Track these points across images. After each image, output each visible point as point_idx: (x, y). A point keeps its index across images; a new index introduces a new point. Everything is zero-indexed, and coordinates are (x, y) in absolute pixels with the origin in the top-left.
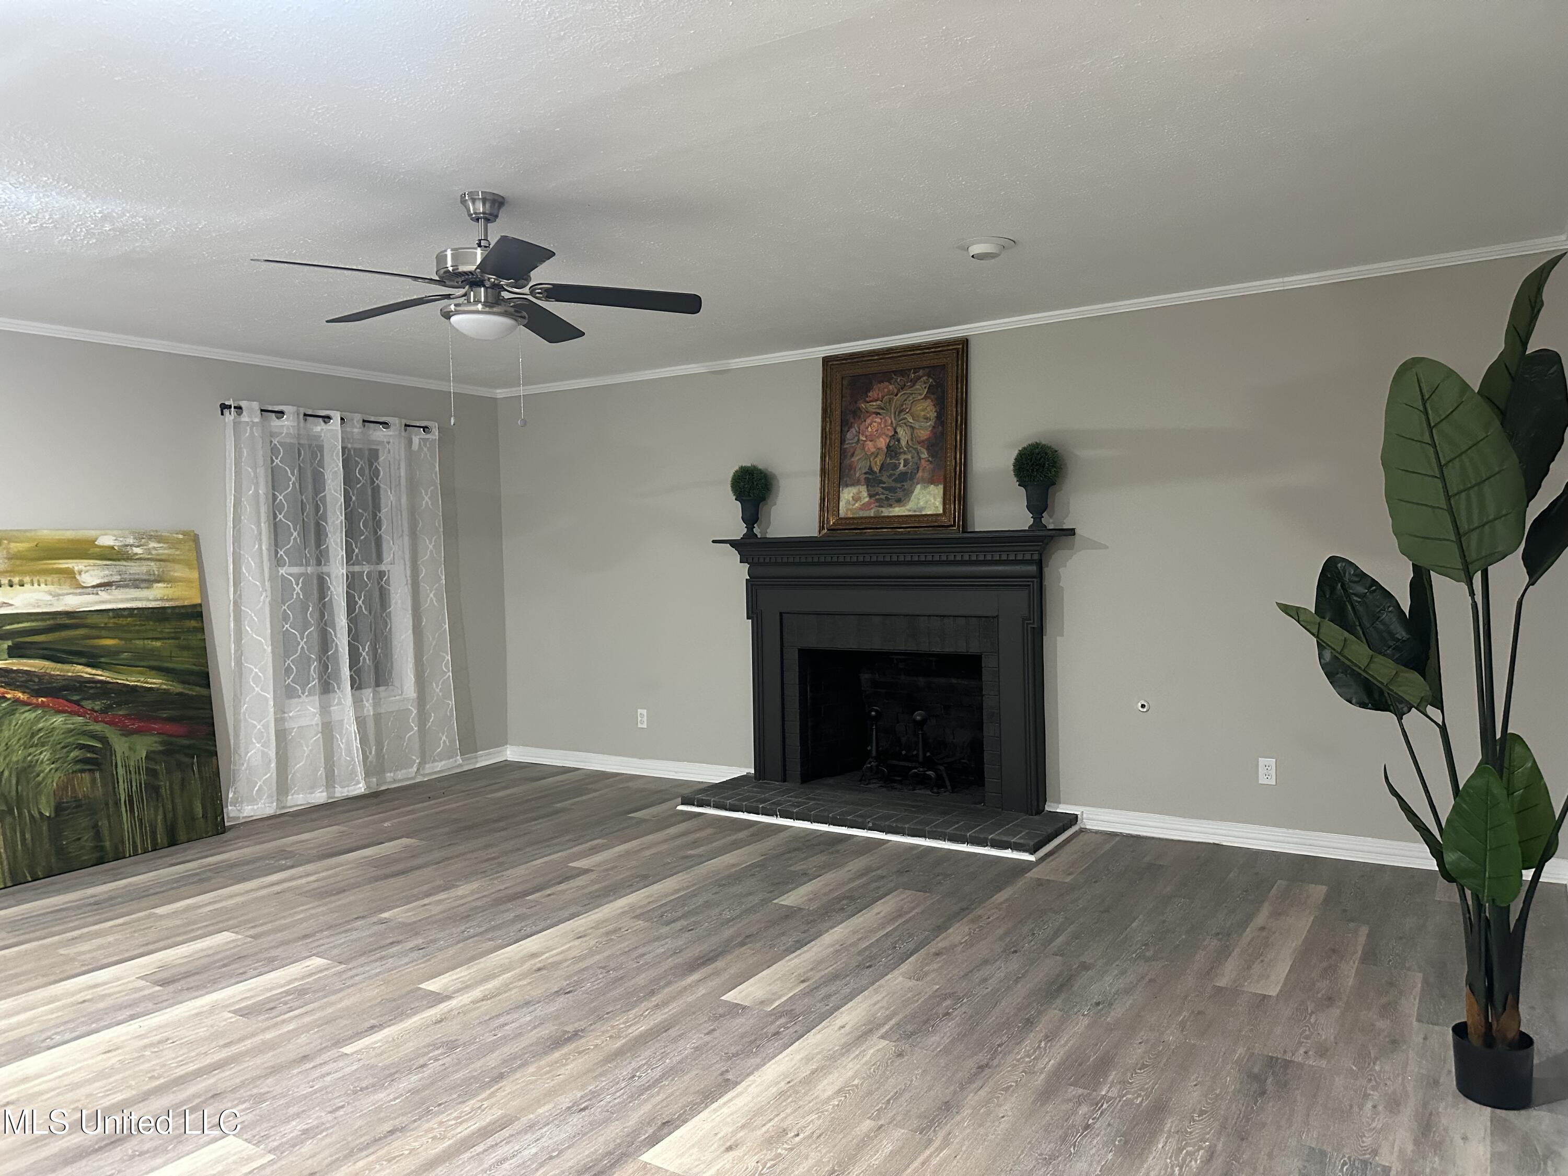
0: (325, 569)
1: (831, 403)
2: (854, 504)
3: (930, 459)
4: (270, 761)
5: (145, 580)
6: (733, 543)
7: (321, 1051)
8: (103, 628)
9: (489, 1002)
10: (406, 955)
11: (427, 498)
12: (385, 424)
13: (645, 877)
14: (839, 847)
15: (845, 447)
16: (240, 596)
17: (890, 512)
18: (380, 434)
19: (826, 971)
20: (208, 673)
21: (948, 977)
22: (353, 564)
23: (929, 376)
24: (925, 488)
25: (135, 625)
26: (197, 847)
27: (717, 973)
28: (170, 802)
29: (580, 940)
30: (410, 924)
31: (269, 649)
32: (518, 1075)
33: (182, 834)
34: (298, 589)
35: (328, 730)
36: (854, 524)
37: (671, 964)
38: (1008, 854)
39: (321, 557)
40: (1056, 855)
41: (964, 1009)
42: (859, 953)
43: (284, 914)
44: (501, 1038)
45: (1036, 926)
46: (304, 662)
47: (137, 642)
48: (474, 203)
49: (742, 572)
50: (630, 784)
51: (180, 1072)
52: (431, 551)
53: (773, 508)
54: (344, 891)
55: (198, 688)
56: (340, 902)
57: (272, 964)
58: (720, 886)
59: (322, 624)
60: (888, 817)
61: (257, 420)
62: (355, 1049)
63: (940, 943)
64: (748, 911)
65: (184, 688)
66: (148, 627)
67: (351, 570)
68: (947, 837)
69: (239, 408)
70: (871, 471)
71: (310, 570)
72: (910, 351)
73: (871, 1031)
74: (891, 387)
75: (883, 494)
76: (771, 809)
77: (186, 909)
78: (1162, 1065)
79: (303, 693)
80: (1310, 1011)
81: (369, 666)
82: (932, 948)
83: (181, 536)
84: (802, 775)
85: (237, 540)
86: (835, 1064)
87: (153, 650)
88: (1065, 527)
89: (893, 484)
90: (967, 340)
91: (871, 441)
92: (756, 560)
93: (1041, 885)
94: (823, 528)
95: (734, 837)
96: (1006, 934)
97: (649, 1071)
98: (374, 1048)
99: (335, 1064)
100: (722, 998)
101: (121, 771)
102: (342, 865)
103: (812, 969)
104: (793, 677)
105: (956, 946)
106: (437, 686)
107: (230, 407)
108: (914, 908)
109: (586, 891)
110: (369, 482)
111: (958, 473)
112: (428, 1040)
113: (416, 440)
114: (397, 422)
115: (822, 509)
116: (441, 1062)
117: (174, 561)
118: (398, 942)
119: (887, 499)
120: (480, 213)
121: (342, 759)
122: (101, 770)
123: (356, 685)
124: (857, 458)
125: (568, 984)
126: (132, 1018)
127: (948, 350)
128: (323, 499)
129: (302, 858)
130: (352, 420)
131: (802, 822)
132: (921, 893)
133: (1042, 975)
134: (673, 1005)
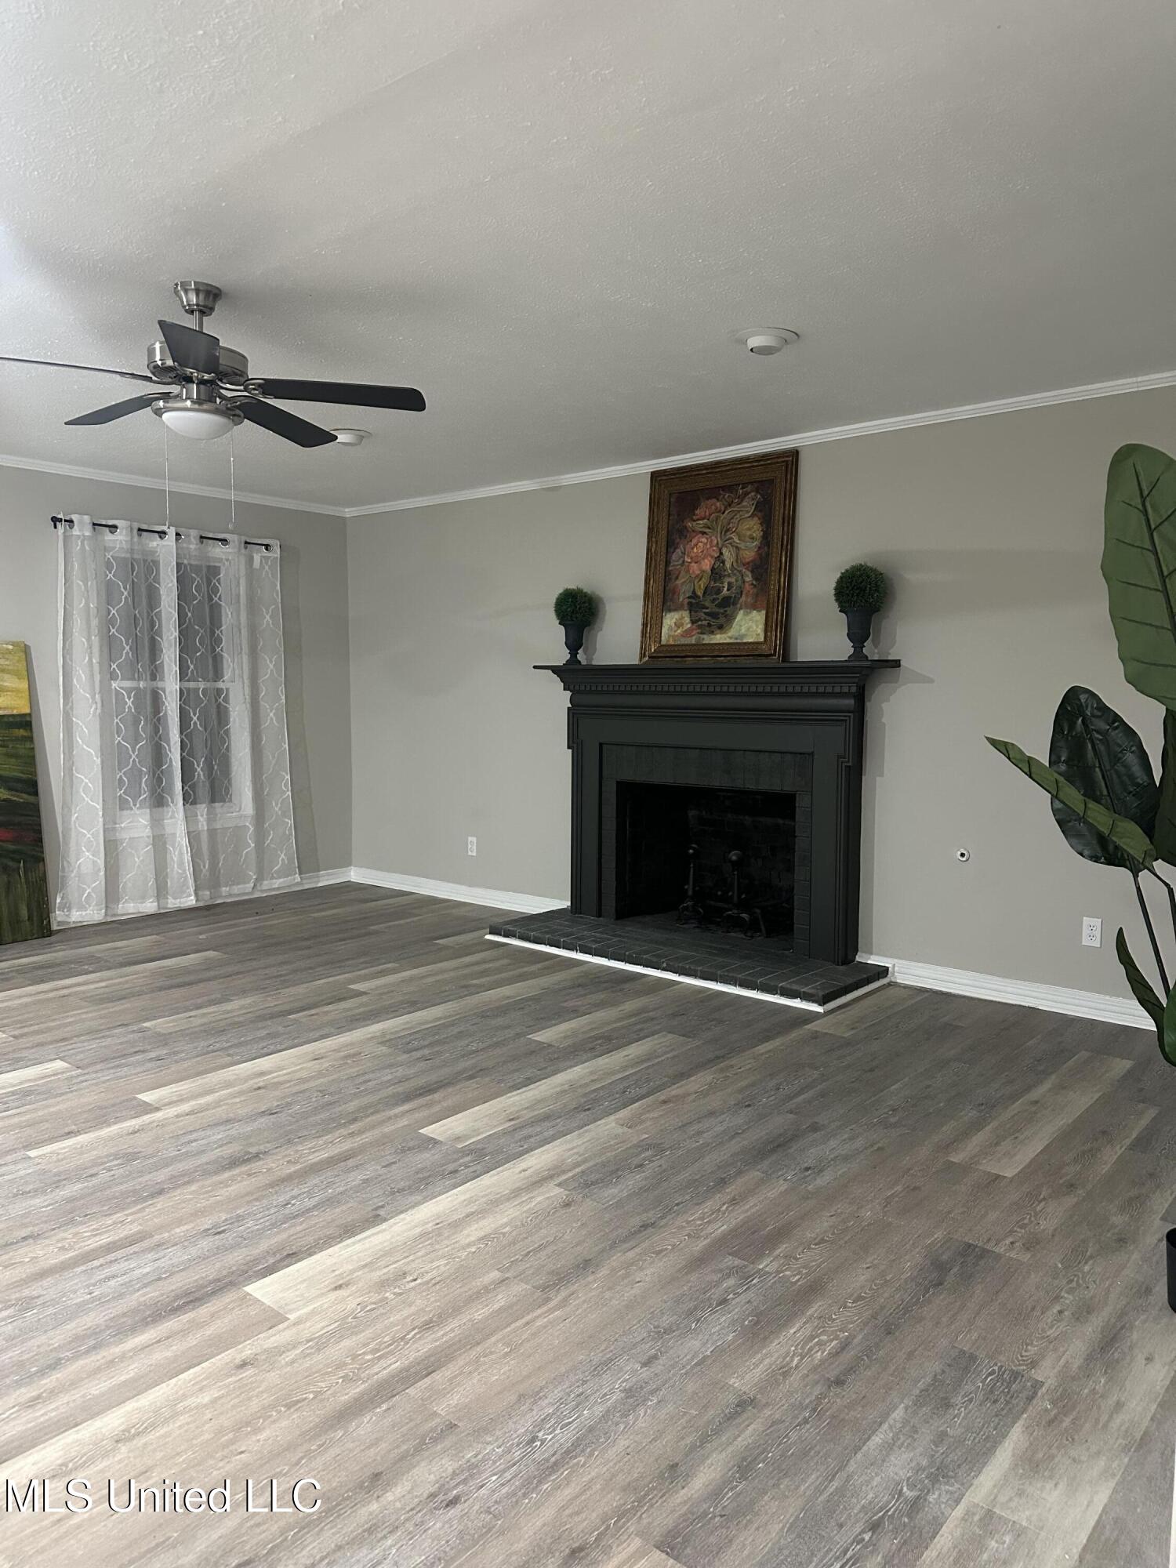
0: (160, 684)
1: (658, 522)
2: (676, 631)
3: (754, 582)
4: (99, 870)
6: (555, 670)
9: (193, 1116)
10: (142, 1065)
11: (268, 617)
13: (414, 1003)
14: (627, 986)
15: (670, 568)
16: (70, 706)
18: (217, 551)
19: (540, 1112)
20: (36, 781)
21: (663, 1127)
22: (188, 681)
23: (757, 492)
24: (748, 613)
26: (22, 947)
27: (428, 1105)
29: (315, 1061)
30: (163, 1035)
31: (99, 761)
32: (179, 1191)
33: (7, 935)
34: (129, 703)
35: (160, 843)
36: (675, 651)
37: (390, 1093)
38: (796, 1003)
39: (155, 673)
40: (850, 1007)
41: (662, 1162)
42: (585, 1095)
43: (57, 1017)
44: (182, 1154)
45: (785, 1081)
46: (135, 776)
48: (186, 294)
49: (564, 699)
50: (453, 911)
52: (272, 671)
53: (600, 635)
54: (125, 998)
55: (26, 796)
58: (483, 1017)
59: (155, 738)
60: (686, 958)
61: (89, 534)
62: (41, 1153)
63: (674, 1091)
64: (497, 1045)
65: (12, 795)
67: (185, 686)
68: (737, 982)
69: (70, 522)
70: (694, 595)
71: (142, 684)
72: (739, 464)
73: (552, 1177)
74: (718, 504)
75: (705, 620)
76: (572, 943)
78: (842, 1242)
79: (135, 805)
80: (1042, 1197)
81: (204, 782)
82: (663, 1095)
83: (11, 647)
84: (616, 910)
85: (67, 652)
86: (496, 1208)
88: (890, 658)
89: (717, 610)
90: (798, 452)
91: (696, 563)
92: (577, 688)
93: (816, 1038)
94: (645, 656)
95: (525, 969)
96: (747, 1087)
97: (307, 1199)
100: (420, 1131)
103: (527, 1108)
104: (610, 810)
105: (689, 1095)
106: (277, 805)
107: (61, 520)
108: (667, 1053)
109: (349, 1013)
110: (206, 596)
111: (781, 598)
112: (114, 1150)
113: (257, 558)
114: (236, 539)
115: (644, 636)
116: (112, 1173)
117: (3, 671)
118: (143, 1051)
119: (709, 625)
120: (194, 305)
121: (175, 872)
123: (189, 799)
124: (683, 580)
125: (278, 1106)
127: (778, 463)
128: (159, 614)
129: (108, 964)
130: (189, 536)
131: (599, 958)
132: (682, 1038)
133: (764, 1133)
134: (368, 1134)
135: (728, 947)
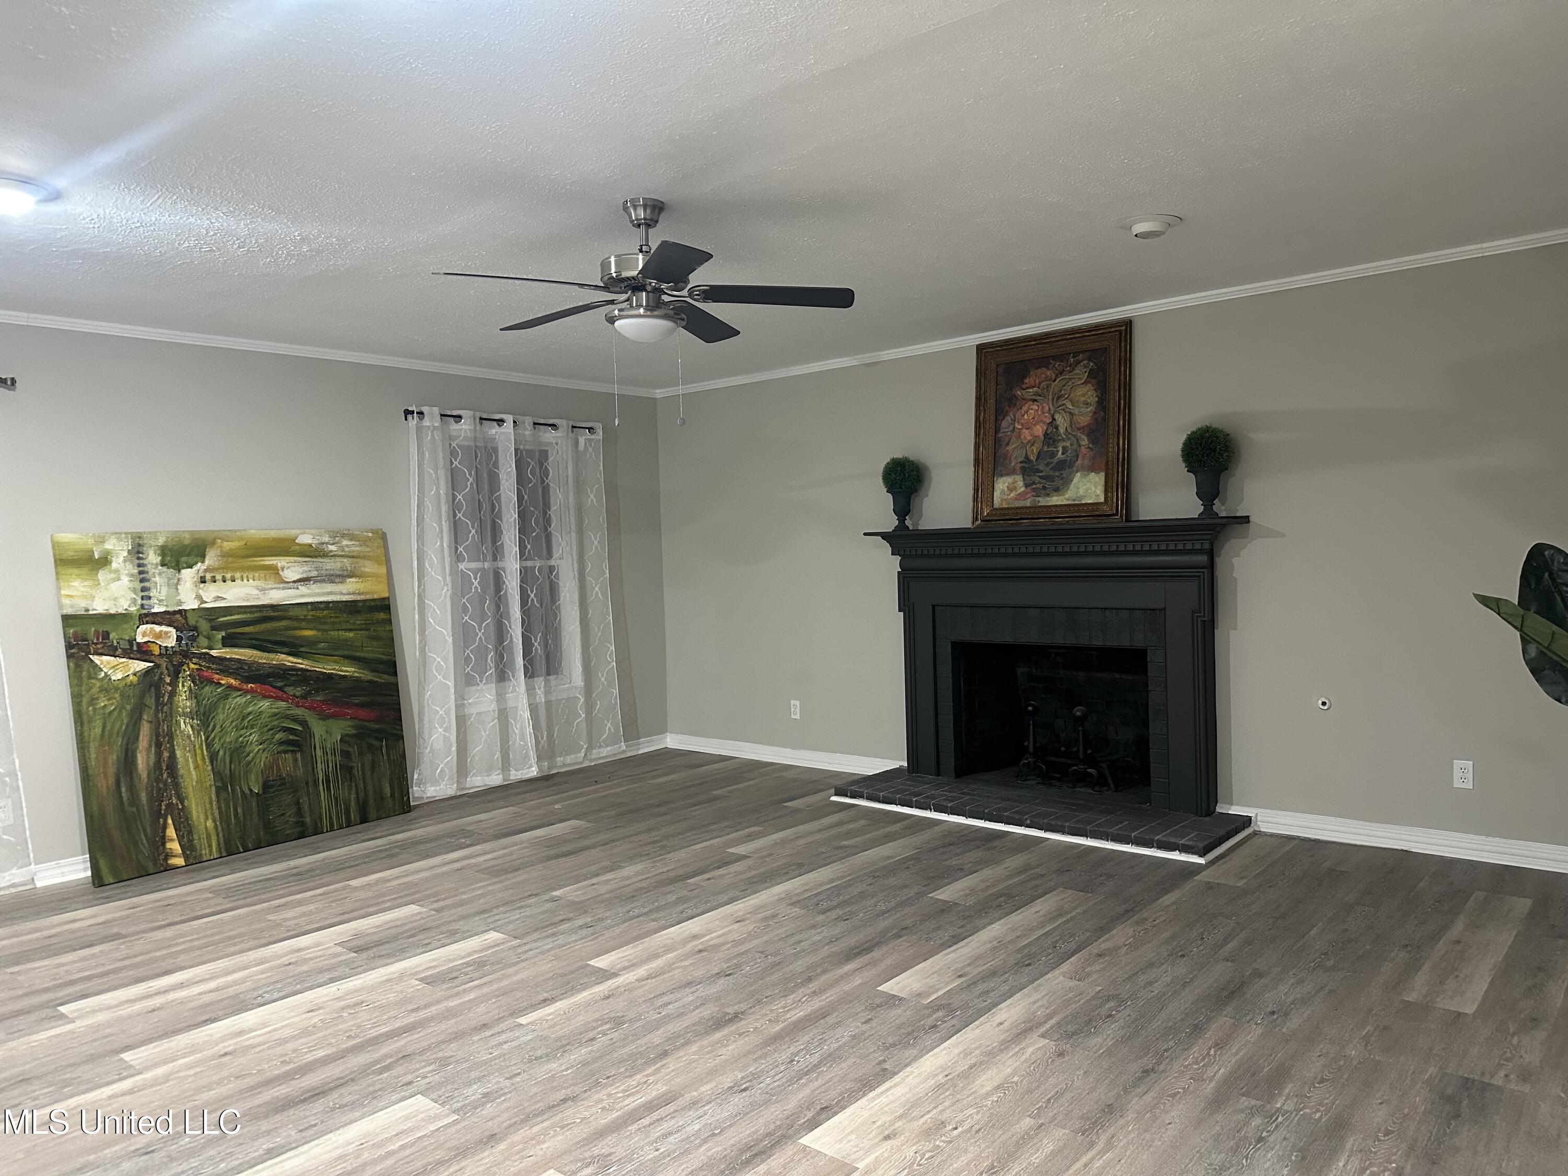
0: (500, 564)
1: (985, 392)
2: (1010, 494)
3: (1091, 446)
4: (451, 745)
5: (340, 576)
6: (885, 536)
7: (500, 1020)
8: (303, 620)
9: (654, 980)
10: (576, 933)
11: (592, 496)
12: (553, 426)
13: (800, 865)
14: (996, 843)
15: (1000, 435)
16: (424, 589)
17: (1047, 501)
18: (549, 435)
19: (984, 968)
20: (395, 662)
21: (1111, 979)
22: (526, 560)
23: (1090, 360)
24: (1086, 476)
25: (331, 617)
26: (386, 824)
27: (874, 963)
28: (361, 782)
29: (738, 924)
30: (577, 903)
31: (450, 640)
32: (682, 1053)
33: (373, 813)
34: (476, 583)
35: (504, 716)
36: (1010, 515)
37: (828, 953)
38: (1175, 856)
39: (497, 553)
40: (1228, 858)
41: (1128, 1011)
42: (1018, 951)
43: (463, 890)
44: (665, 1017)
45: (1205, 931)
46: (481, 653)
47: (332, 633)
48: (635, 210)
49: (894, 564)
50: (783, 774)
51: (373, 1033)
52: (596, 547)
53: (925, 500)
54: (519, 869)
55: (386, 676)
56: (514, 880)
57: (454, 936)
58: (874, 877)
59: (498, 616)
60: (1048, 815)
61: (436, 425)
62: (530, 1020)
63: (1104, 944)
64: (902, 904)
65: (374, 676)
66: (342, 619)
67: (524, 565)
68: (1110, 838)
69: (421, 413)
70: (1027, 460)
72: (1069, 335)
73: (1031, 1029)
74: (1048, 373)
75: (1040, 483)
76: (926, 803)
77: (378, 882)
78: (1343, 1080)
79: (481, 681)
80: (1511, 1031)
81: (541, 656)
82: (1094, 949)
83: (370, 535)
84: (956, 769)
85: (420, 537)
86: (994, 1060)
87: (346, 640)
88: (1238, 514)
89: (1051, 473)
90: (1131, 321)
91: (1027, 429)
92: (908, 552)
93: (1211, 888)
94: (977, 519)
95: (888, 829)
96: (1173, 937)
97: (808, 1056)
98: (547, 1021)
99: (511, 1033)
100: (878, 988)
101: (319, 753)
102: (517, 845)
103: (969, 965)
104: (946, 671)
105: (1120, 948)
106: (603, 676)
107: (413, 412)
108: (1075, 908)
109: (743, 877)
110: (539, 482)
111: (1121, 460)
112: (597, 1015)
113: (582, 441)
114: (564, 424)
115: (975, 499)
116: (609, 1037)
117: (364, 557)
118: (569, 920)
119: (1045, 488)
120: (641, 219)
121: (517, 745)
122: (302, 751)
123: (530, 673)
124: (1014, 446)
125: (728, 967)
126: (332, 980)
127: (1110, 332)
128: (498, 498)
129: (480, 837)
130: (524, 423)
131: (956, 816)
132: (1082, 893)
133: (1212, 980)
134: (830, 993)
135: (1082, 802)
